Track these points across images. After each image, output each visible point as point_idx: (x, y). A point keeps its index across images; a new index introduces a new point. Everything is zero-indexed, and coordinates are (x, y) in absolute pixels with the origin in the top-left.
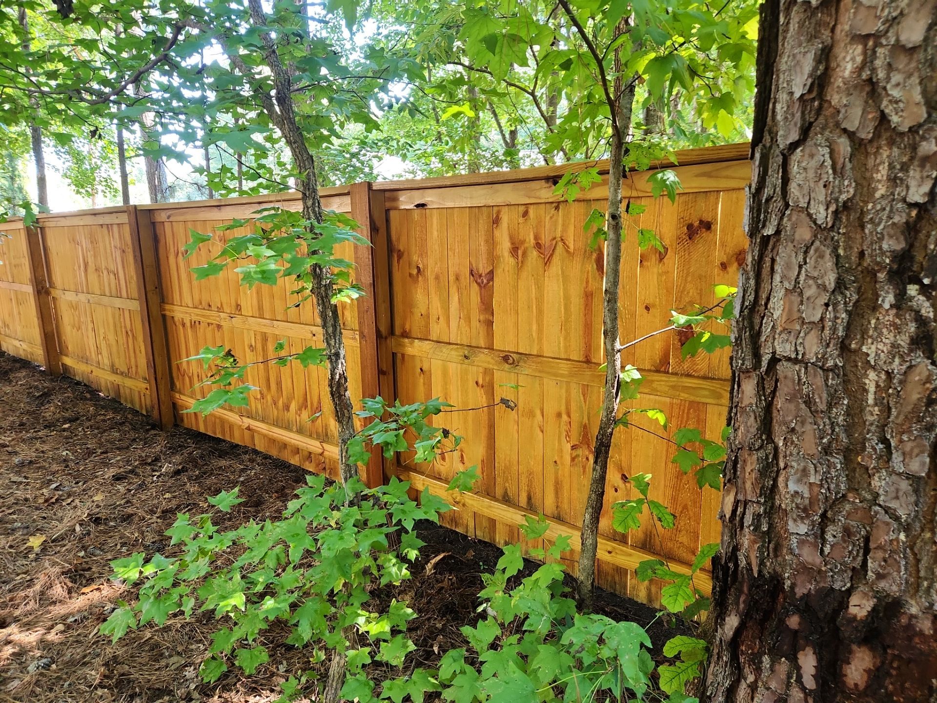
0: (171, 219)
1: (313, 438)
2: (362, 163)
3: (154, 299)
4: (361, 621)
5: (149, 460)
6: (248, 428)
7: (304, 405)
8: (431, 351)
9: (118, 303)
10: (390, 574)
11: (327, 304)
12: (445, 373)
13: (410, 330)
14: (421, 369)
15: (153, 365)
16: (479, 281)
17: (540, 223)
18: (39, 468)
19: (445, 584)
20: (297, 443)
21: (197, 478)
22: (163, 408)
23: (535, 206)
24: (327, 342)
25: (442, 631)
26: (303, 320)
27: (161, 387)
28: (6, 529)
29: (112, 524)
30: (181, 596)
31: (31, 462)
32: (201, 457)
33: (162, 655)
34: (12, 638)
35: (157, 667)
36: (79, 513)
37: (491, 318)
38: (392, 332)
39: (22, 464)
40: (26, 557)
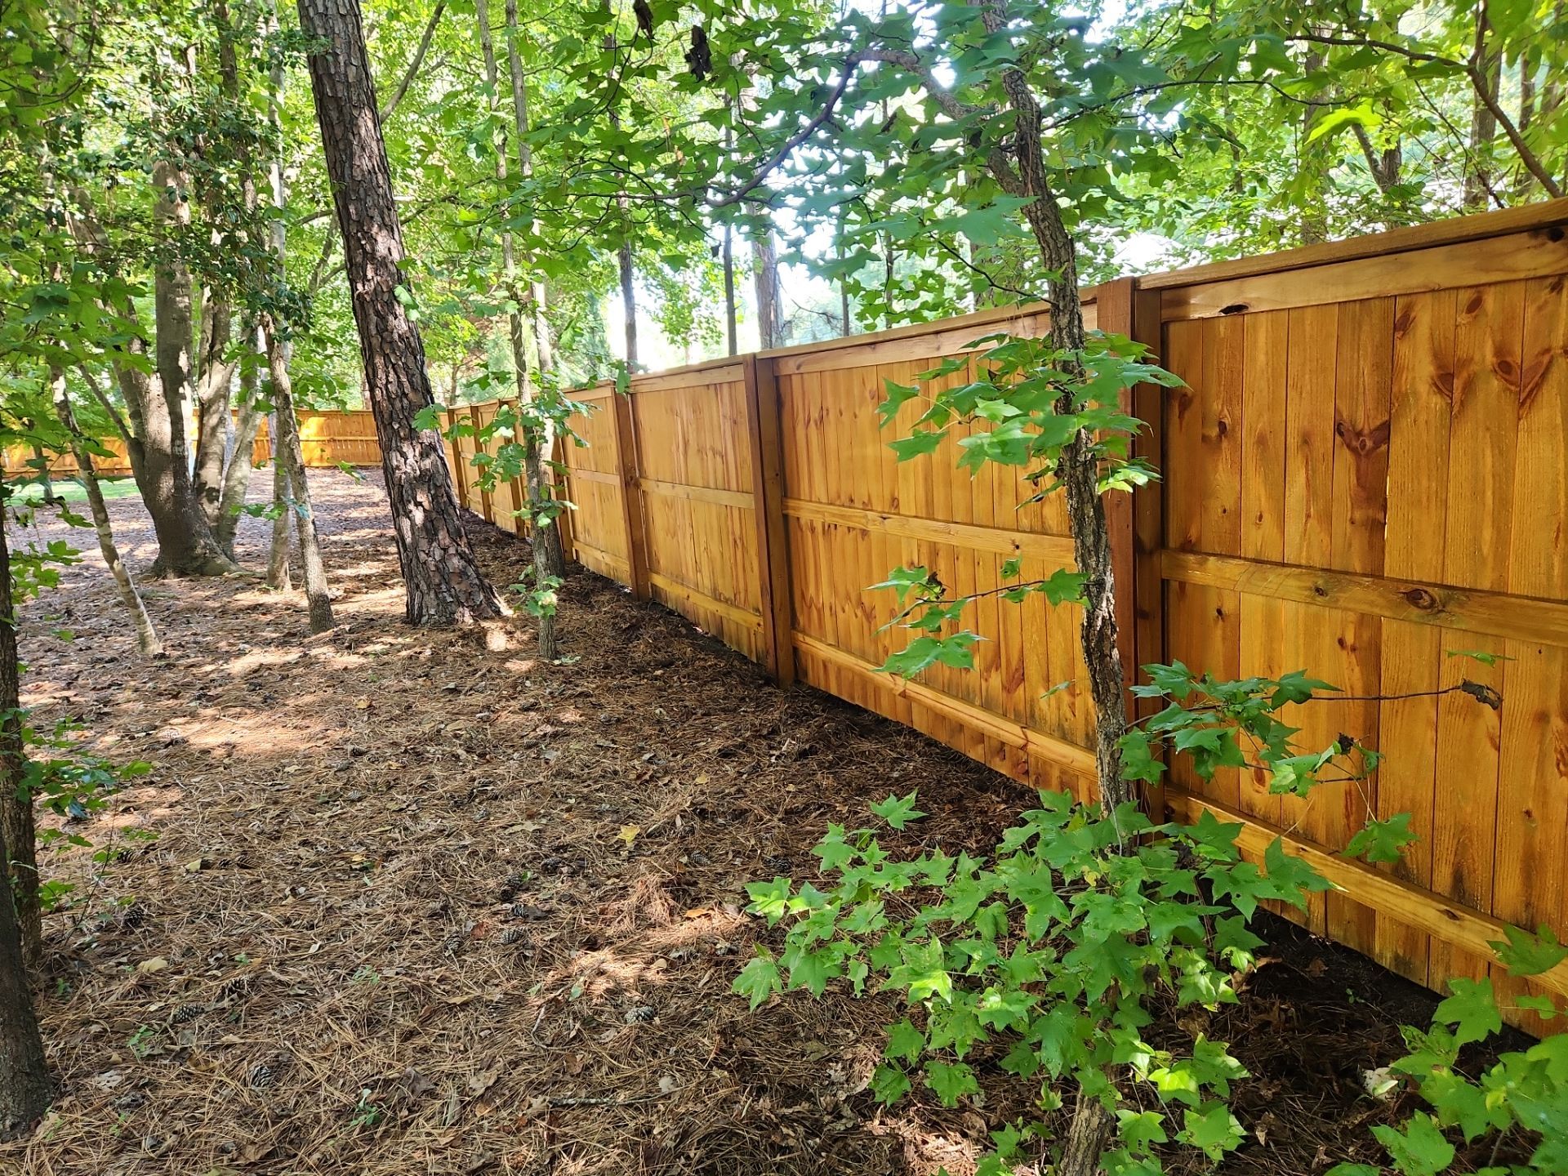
0: (802, 370)
1: (1009, 720)
2: (1094, 248)
3: (774, 492)
4: (1142, 1060)
5: (765, 732)
6: (904, 695)
7: (994, 663)
8: (1244, 578)
9: (725, 498)
10: (1196, 986)
11: (1086, 496)
12: (1270, 619)
13: (1199, 539)
14: (1219, 612)
15: (769, 590)
16: (1355, 443)
17: (1509, 320)
18: (629, 729)
19: (1274, 1016)
20: (982, 725)
21: (832, 765)
22: (781, 655)
23: (1499, 288)
24: (1083, 562)
25: (1271, 1105)
26: (998, 521)
27: (779, 623)
28: (593, 811)
29: (721, 821)
30: (847, 958)
31: (618, 720)
32: (835, 734)
33: (796, 1034)
34: (604, 966)
35: (790, 1052)
36: (679, 800)
37: (1380, 516)
38: (1162, 541)
39: (608, 723)
40: (617, 854)
